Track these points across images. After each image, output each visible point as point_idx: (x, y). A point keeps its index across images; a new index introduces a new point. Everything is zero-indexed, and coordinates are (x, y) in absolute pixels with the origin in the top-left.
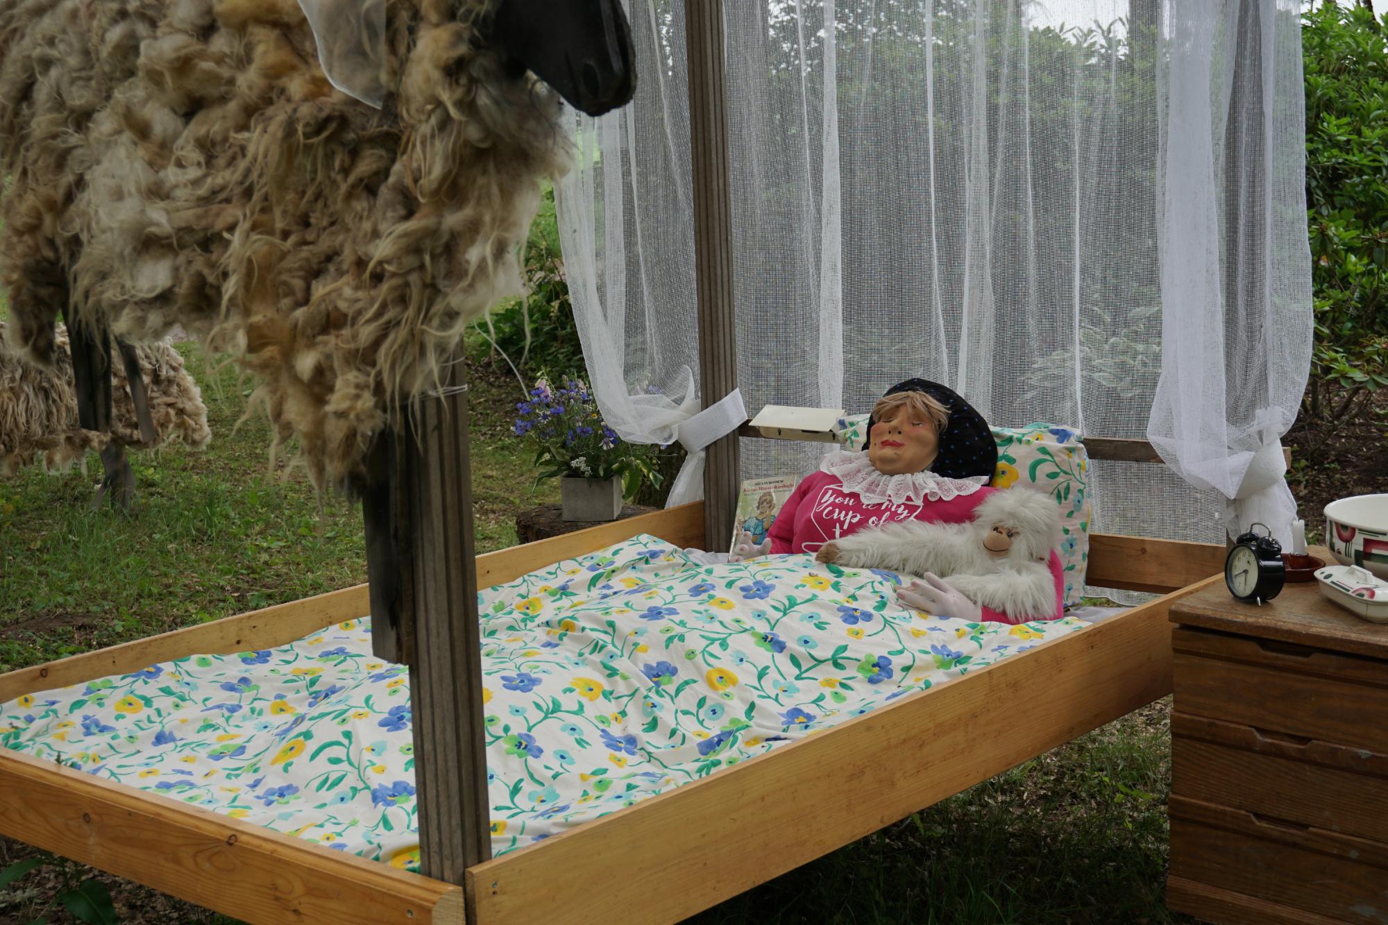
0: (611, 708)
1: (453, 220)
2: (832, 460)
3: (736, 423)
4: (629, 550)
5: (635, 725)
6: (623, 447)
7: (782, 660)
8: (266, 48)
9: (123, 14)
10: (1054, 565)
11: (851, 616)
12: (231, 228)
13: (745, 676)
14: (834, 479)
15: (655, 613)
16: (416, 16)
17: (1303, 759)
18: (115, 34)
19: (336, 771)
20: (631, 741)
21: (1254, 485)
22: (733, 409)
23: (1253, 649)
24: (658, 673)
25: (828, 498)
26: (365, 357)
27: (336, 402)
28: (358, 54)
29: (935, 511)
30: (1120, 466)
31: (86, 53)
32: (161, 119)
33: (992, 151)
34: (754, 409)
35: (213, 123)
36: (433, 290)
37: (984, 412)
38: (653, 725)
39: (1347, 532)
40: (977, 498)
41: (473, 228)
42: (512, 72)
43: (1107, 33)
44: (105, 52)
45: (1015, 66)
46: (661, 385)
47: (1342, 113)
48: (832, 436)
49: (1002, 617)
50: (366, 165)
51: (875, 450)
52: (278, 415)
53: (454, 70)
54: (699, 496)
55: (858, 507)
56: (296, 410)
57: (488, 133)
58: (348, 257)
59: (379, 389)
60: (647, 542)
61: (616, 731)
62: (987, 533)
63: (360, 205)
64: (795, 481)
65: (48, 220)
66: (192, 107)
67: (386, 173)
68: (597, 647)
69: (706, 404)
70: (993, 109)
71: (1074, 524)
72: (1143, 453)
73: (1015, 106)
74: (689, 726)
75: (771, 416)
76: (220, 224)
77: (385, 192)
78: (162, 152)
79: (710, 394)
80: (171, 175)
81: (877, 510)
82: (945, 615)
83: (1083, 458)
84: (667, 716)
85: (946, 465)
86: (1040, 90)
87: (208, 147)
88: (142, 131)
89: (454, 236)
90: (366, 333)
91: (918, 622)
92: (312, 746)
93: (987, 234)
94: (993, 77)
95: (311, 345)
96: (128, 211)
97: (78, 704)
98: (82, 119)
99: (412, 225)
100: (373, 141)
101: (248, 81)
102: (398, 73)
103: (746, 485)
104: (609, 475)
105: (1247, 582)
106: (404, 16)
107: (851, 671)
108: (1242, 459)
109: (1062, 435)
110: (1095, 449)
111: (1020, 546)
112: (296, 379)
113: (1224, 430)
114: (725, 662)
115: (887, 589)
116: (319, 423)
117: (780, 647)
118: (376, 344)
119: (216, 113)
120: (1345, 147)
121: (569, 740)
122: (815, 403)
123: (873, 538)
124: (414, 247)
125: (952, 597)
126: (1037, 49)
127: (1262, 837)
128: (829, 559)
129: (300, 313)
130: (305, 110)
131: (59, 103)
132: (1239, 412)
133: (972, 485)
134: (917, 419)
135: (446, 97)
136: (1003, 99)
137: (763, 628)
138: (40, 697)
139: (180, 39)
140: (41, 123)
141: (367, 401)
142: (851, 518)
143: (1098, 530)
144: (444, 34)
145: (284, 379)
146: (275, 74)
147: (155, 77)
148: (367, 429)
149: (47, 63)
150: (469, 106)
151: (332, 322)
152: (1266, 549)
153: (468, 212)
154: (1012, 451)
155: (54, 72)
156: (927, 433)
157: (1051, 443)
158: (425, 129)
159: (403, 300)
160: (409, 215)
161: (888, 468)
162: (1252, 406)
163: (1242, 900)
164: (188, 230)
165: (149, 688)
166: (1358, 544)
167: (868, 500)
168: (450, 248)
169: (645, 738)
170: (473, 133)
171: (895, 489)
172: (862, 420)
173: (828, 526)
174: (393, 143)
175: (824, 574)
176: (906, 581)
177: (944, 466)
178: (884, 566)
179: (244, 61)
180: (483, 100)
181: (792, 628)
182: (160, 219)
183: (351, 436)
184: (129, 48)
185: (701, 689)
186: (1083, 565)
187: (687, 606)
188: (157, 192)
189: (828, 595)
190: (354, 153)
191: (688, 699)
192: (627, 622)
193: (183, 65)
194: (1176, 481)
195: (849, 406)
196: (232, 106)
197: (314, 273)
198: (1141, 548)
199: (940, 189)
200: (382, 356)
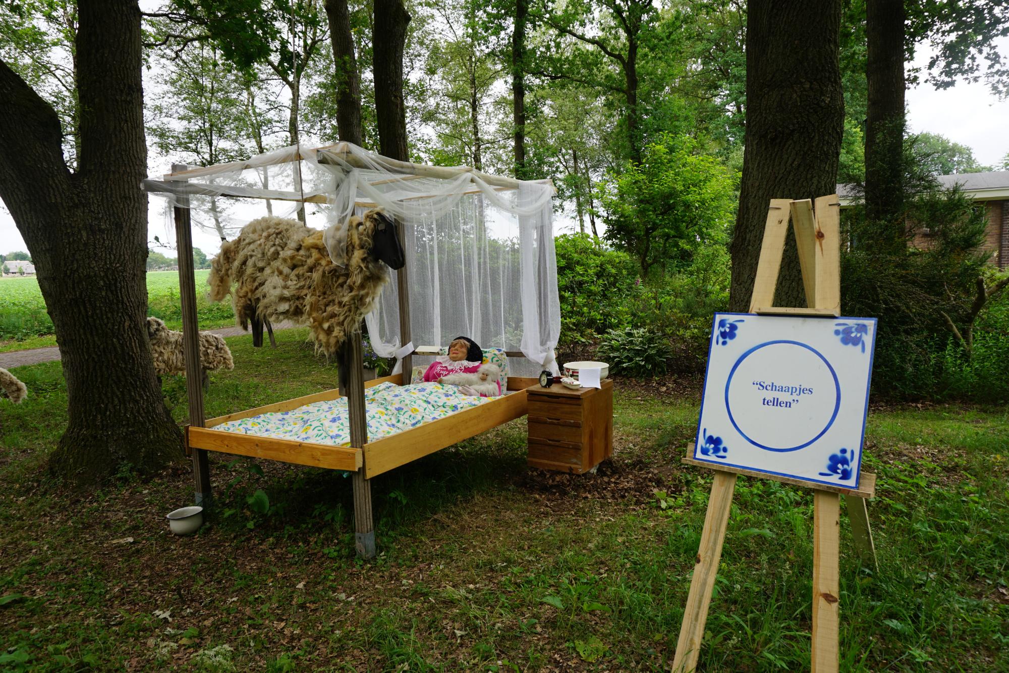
0: (387, 418)
1: (362, 292)
2: (439, 359)
3: (411, 351)
4: (383, 386)
5: (394, 421)
6: (379, 359)
7: (430, 406)
8: (315, 254)
9: (274, 245)
10: (498, 383)
11: (447, 395)
12: (306, 295)
13: (421, 410)
14: (440, 363)
15: (396, 396)
16: (353, 247)
17: (558, 424)
18: (272, 250)
19: (320, 433)
20: (393, 425)
21: (547, 361)
22: (410, 347)
23: (545, 398)
24: (399, 409)
25: (439, 368)
26: (341, 324)
27: (335, 334)
28: (339, 256)
29: (467, 370)
30: (515, 358)
31: (263, 254)
32: (286, 270)
33: (480, 277)
34: (416, 347)
35: (300, 270)
36: (357, 308)
37: (479, 345)
38: (399, 421)
39: (568, 370)
40: (478, 367)
41: (367, 294)
42: (376, 260)
43: (511, 241)
44: (269, 254)
45: (485, 251)
46: (388, 341)
47: (582, 265)
48: (438, 354)
49: (485, 396)
50: (341, 280)
51: (451, 355)
52: (317, 338)
53: (363, 260)
54: (401, 372)
55: (447, 370)
56: (322, 337)
57: (371, 273)
58: (337, 301)
59: (344, 331)
60: (388, 384)
61: (389, 423)
62: (481, 375)
63: (340, 289)
64: (428, 367)
65: (249, 294)
66: (294, 267)
67: (345, 282)
68: (382, 404)
69: (402, 346)
70: (479, 264)
71: (503, 374)
72: (520, 355)
73: (485, 263)
74: (407, 421)
75: (421, 349)
76: (302, 294)
77: (345, 286)
78: (286, 278)
79: (404, 343)
80: (289, 283)
81: (452, 371)
82: (471, 395)
83: (505, 356)
84: (402, 418)
85: (470, 358)
86: (491, 258)
87: (298, 276)
88: (280, 273)
89: (362, 296)
90: (341, 318)
91: (463, 397)
92: (312, 428)
93: (479, 298)
94: (479, 254)
95: (328, 321)
96: (278, 292)
97: (240, 425)
98: (262, 270)
99: (353, 294)
100: (343, 275)
101: (310, 261)
102: (349, 259)
103: (414, 368)
104: (374, 368)
105: (544, 383)
106: (351, 247)
107: (448, 408)
108: (544, 354)
109: (500, 350)
110: (509, 354)
111: (489, 378)
112: (323, 329)
113: (540, 348)
114: (416, 406)
115: (456, 389)
116: (328, 340)
117: (429, 403)
118: (343, 321)
119: (301, 268)
120: (582, 275)
121: (378, 425)
122: (434, 345)
123: (451, 377)
124: (353, 299)
125: (472, 391)
126: (490, 246)
127: (550, 445)
128: (440, 382)
129: (325, 314)
130: (327, 268)
131: (255, 266)
132: (543, 343)
133: (476, 364)
134: (462, 346)
135: (362, 266)
136: (482, 260)
137: (424, 399)
138: (230, 423)
139: (292, 252)
140: (249, 270)
141: (342, 334)
142: (445, 373)
143: (510, 376)
144: (361, 251)
145: (319, 330)
146: (317, 260)
147: (285, 260)
148: (342, 340)
149: (251, 256)
150: (367, 267)
151: (333, 316)
152: (549, 374)
153: (366, 291)
154: (487, 355)
155: (253, 258)
156: (465, 350)
157: (497, 352)
158: (356, 272)
159: (350, 311)
160: (351, 292)
161: (454, 360)
162: (546, 341)
163: (546, 461)
164: (294, 295)
165: (259, 420)
166: (571, 373)
167: (449, 368)
168: (361, 299)
169: (397, 424)
170: (368, 273)
171: (457, 365)
172: (447, 348)
173: (439, 375)
174: (347, 276)
175: (439, 386)
176: (460, 388)
177: (469, 359)
178: (454, 384)
179: (310, 256)
180: (370, 266)
181: (432, 399)
182: (287, 293)
183: (338, 341)
184: (276, 254)
185: (410, 413)
186: (506, 384)
187: (404, 394)
188: (286, 287)
189: (441, 390)
190: (338, 278)
191: (407, 415)
192: (389, 398)
193: (292, 258)
194: (529, 361)
195: (442, 345)
196: (306, 267)
197: (327, 305)
198: (521, 380)
199: (466, 286)
200: (345, 323)
